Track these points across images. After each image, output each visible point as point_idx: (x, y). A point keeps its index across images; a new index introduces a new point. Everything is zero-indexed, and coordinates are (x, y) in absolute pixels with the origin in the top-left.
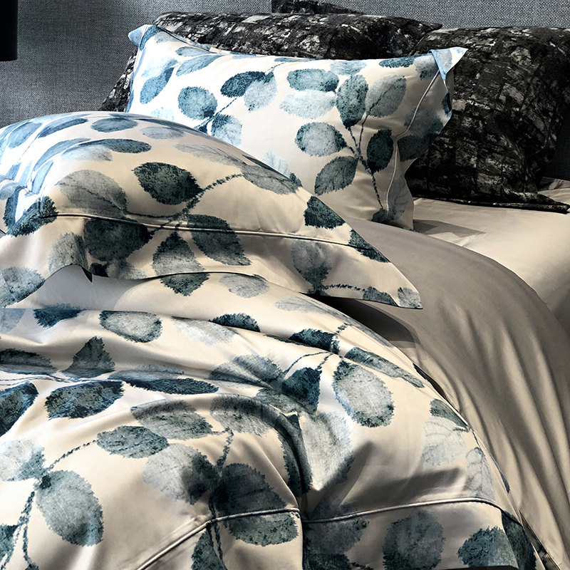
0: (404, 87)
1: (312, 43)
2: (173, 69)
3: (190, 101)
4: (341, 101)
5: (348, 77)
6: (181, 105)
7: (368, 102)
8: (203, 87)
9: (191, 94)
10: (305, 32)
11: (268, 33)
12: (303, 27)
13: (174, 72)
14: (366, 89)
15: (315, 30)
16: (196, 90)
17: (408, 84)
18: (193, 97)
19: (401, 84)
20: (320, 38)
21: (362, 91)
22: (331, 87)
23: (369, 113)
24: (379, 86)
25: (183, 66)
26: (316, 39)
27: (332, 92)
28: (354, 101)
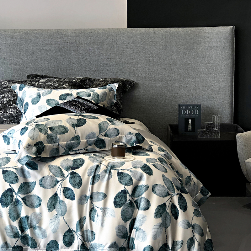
0: (106, 94)
1: (67, 86)
2: (40, 95)
3: (50, 103)
4: (93, 99)
5: (93, 93)
6: (48, 104)
7: (100, 98)
8: (53, 99)
9: (50, 101)
10: (63, 83)
11: (51, 84)
12: (61, 82)
13: (41, 95)
14: (99, 95)
15: (65, 82)
16: (51, 99)
17: (107, 93)
18: (51, 102)
19: (106, 93)
20: (68, 84)
21: (98, 96)
22: (90, 95)
23: (101, 101)
24: (101, 94)
25: (43, 93)
26: (67, 84)
27: (90, 97)
28: (97, 98)
